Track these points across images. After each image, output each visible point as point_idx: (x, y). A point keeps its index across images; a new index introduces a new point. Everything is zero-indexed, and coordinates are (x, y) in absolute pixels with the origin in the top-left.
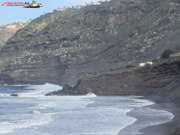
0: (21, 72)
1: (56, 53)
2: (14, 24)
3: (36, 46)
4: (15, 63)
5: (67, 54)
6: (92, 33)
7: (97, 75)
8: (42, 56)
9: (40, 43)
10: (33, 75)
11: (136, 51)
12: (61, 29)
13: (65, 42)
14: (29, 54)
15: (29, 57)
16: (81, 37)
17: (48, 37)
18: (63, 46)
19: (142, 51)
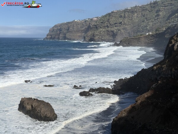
0: (98, 37)
1: (112, 29)
2: (96, 17)
3: (104, 27)
4: (96, 34)
5: (117, 30)
6: (127, 21)
7: (128, 39)
8: (107, 31)
9: (106, 25)
10: (103, 38)
11: (145, 28)
12: (114, 19)
13: (116, 25)
14: (101, 30)
15: (101, 31)
16: (123, 22)
17: (109, 23)
18: (115, 26)
19: (148, 28)
